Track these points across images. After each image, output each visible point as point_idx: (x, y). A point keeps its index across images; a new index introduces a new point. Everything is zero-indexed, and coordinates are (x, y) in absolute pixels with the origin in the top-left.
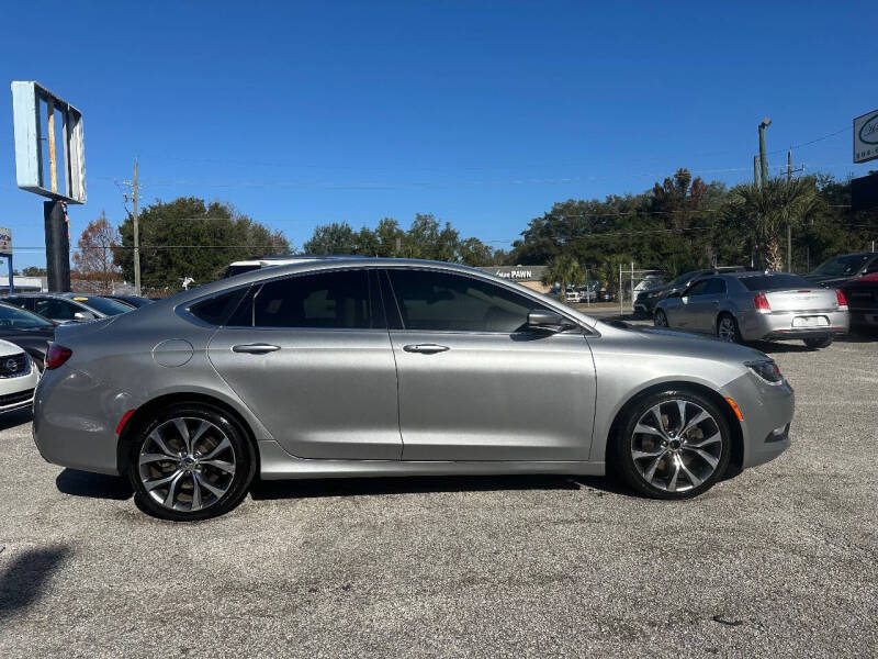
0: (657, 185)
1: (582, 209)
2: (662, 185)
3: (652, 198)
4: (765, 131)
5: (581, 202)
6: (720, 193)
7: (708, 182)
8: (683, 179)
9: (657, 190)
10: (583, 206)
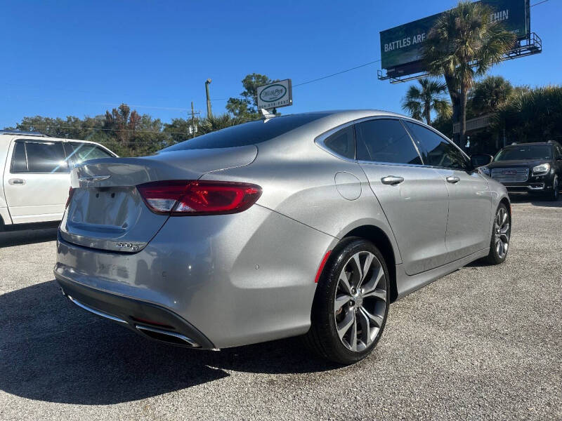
0: (107, 113)
1: (48, 124)
2: (111, 112)
3: (104, 120)
4: (209, 86)
5: (47, 119)
6: (148, 122)
7: (141, 114)
8: (125, 111)
9: (108, 116)
10: (48, 121)
